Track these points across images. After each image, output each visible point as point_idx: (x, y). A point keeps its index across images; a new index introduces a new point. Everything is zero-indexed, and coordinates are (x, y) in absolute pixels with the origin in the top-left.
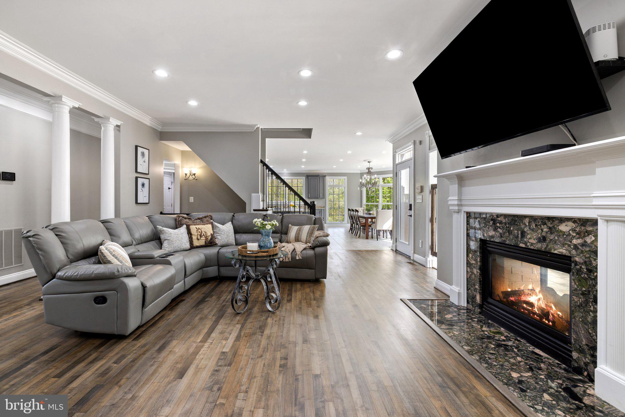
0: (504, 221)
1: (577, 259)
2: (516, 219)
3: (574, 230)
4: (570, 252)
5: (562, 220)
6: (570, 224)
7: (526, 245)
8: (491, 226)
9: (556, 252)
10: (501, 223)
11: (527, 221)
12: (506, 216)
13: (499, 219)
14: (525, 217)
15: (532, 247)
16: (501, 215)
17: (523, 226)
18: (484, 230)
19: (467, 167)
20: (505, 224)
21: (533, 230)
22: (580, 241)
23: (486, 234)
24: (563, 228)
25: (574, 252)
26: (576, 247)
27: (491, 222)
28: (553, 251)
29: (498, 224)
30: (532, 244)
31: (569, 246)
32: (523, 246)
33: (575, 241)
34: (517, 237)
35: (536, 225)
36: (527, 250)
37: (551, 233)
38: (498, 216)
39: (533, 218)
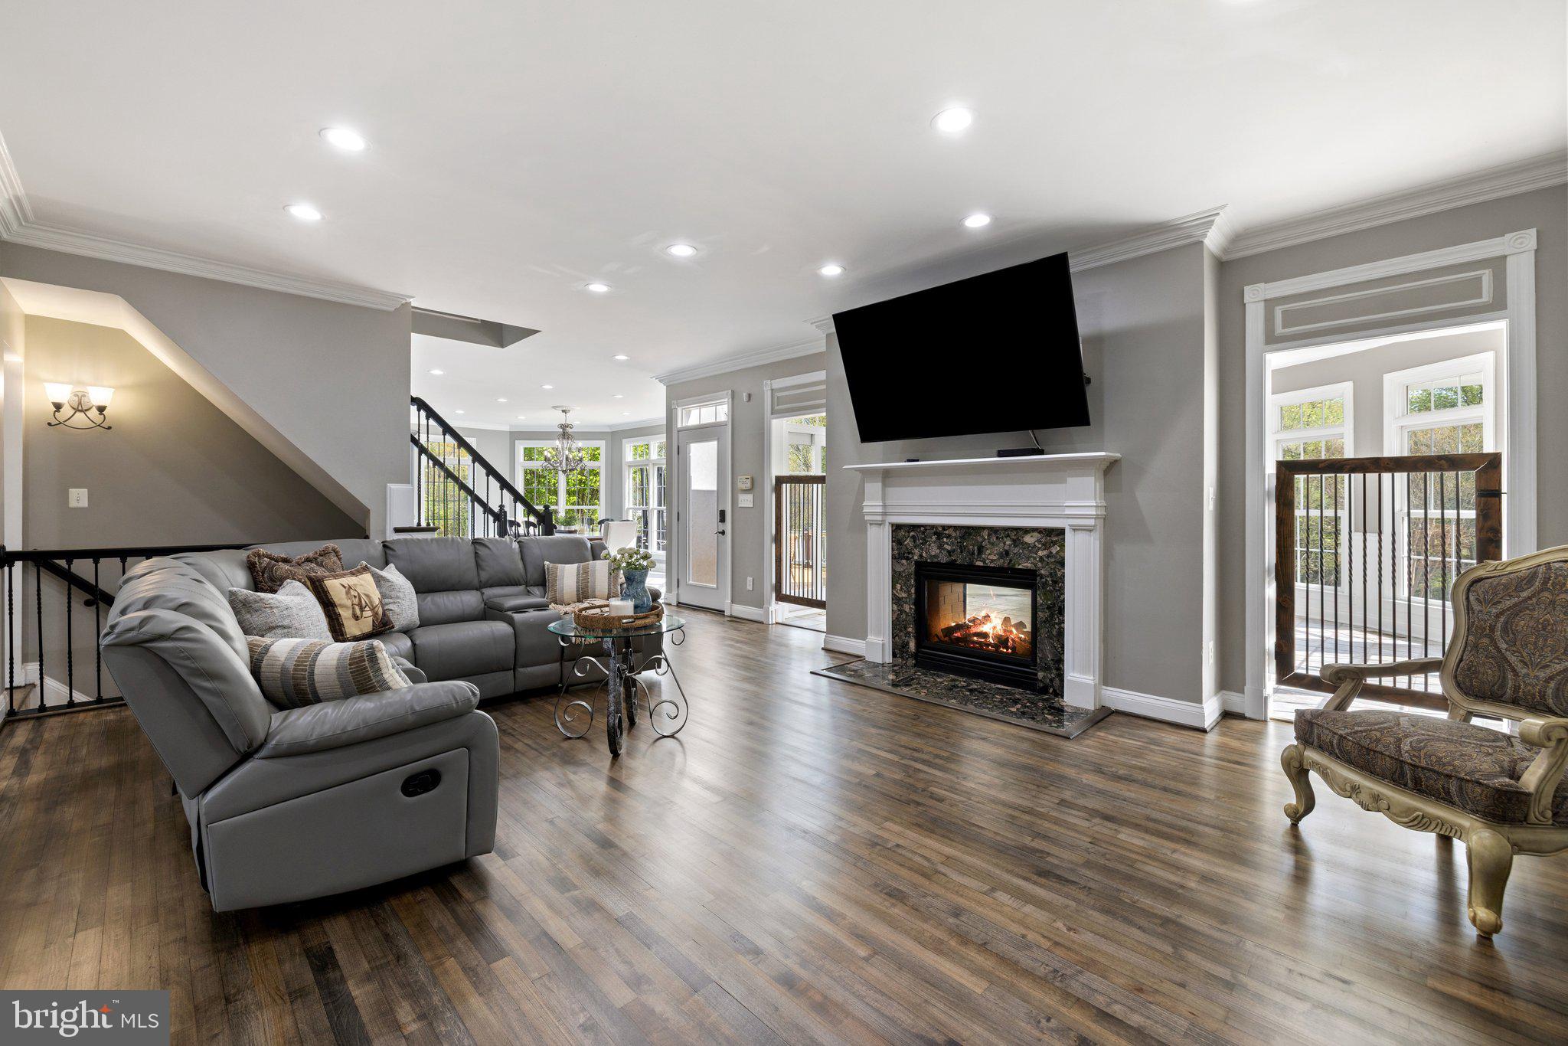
0: (954, 535)
1: (1042, 572)
2: (969, 531)
3: (1039, 541)
4: (1035, 565)
5: (1027, 531)
6: (1036, 534)
7: (984, 562)
8: (935, 542)
9: (1020, 567)
10: (949, 536)
11: (985, 533)
12: (956, 528)
13: (947, 532)
14: (983, 528)
15: (992, 565)
16: (950, 527)
17: (980, 539)
18: (922, 549)
19: (909, 461)
20: (956, 539)
21: (993, 544)
22: (1045, 552)
23: (926, 553)
24: (1029, 539)
25: (1040, 564)
26: (1041, 559)
27: (934, 538)
28: (1017, 567)
29: (945, 540)
30: (992, 561)
31: (1035, 558)
32: (981, 564)
33: (1040, 553)
34: (973, 554)
35: (997, 538)
36: (985, 568)
37: (1015, 546)
38: (945, 527)
39: (993, 530)
